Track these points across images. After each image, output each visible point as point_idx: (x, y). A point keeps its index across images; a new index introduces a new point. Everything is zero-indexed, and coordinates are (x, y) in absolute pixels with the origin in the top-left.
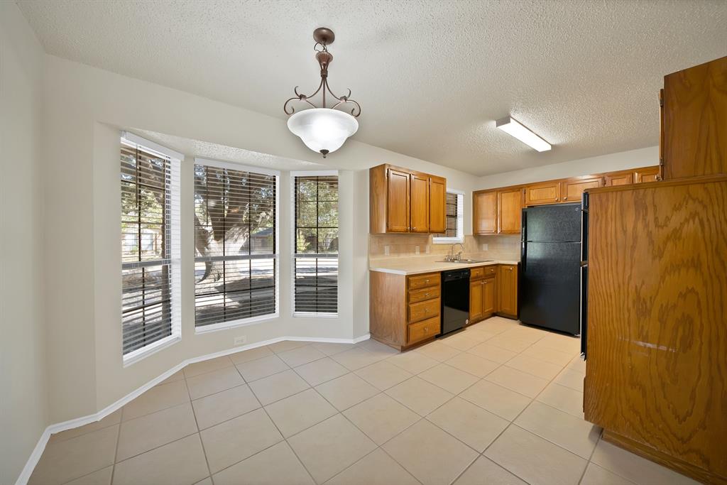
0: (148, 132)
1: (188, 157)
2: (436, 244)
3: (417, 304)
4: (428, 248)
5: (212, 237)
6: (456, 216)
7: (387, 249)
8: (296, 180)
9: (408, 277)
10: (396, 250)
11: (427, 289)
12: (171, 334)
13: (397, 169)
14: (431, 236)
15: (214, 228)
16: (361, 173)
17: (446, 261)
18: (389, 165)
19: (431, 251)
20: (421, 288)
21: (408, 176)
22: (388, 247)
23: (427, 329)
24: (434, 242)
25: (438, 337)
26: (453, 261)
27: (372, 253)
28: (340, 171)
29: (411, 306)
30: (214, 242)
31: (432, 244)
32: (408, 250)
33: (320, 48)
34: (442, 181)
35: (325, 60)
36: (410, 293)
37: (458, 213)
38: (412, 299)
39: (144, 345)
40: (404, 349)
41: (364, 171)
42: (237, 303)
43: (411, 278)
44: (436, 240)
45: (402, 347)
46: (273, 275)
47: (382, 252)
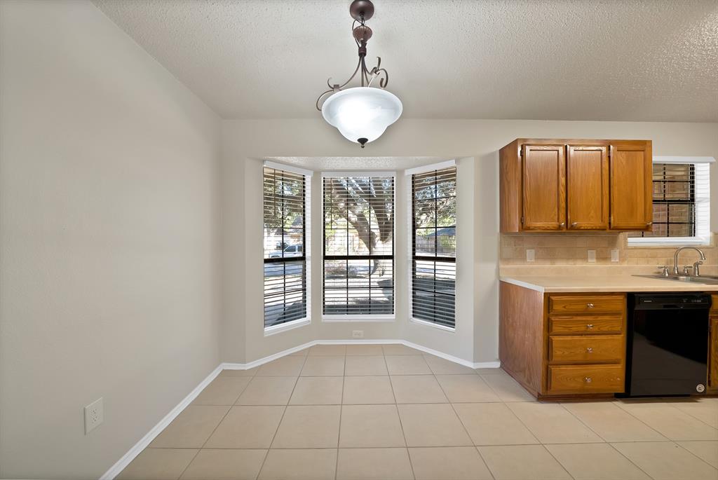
0: (279, 158)
1: (317, 173)
2: (635, 248)
3: (569, 338)
4: (615, 254)
5: (378, 238)
6: (693, 200)
7: (530, 253)
8: (413, 178)
9: (548, 296)
10: (550, 256)
11: (589, 318)
12: (305, 316)
13: (540, 143)
14: (622, 235)
15: (381, 231)
16: (486, 159)
17: (660, 276)
18: (525, 140)
19: (622, 259)
20: (577, 315)
21: (561, 150)
22: (533, 251)
23: (589, 381)
24: (629, 245)
25: (618, 397)
26: (675, 277)
27: (503, 258)
28: (457, 161)
29: (555, 339)
30: (380, 242)
31: (627, 248)
32: (572, 256)
33: (358, 24)
34: (643, 146)
35: (362, 35)
36: (553, 319)
37: (698, 195)
38: (556, 329)
39: (284, 322)
40: (542, 398)
41: (492, 154)
42: (385, 299)
43: (553, 298)
44: (635, 241)
45: (539, 394)
46: (391, 276)
47: (522, 257)
